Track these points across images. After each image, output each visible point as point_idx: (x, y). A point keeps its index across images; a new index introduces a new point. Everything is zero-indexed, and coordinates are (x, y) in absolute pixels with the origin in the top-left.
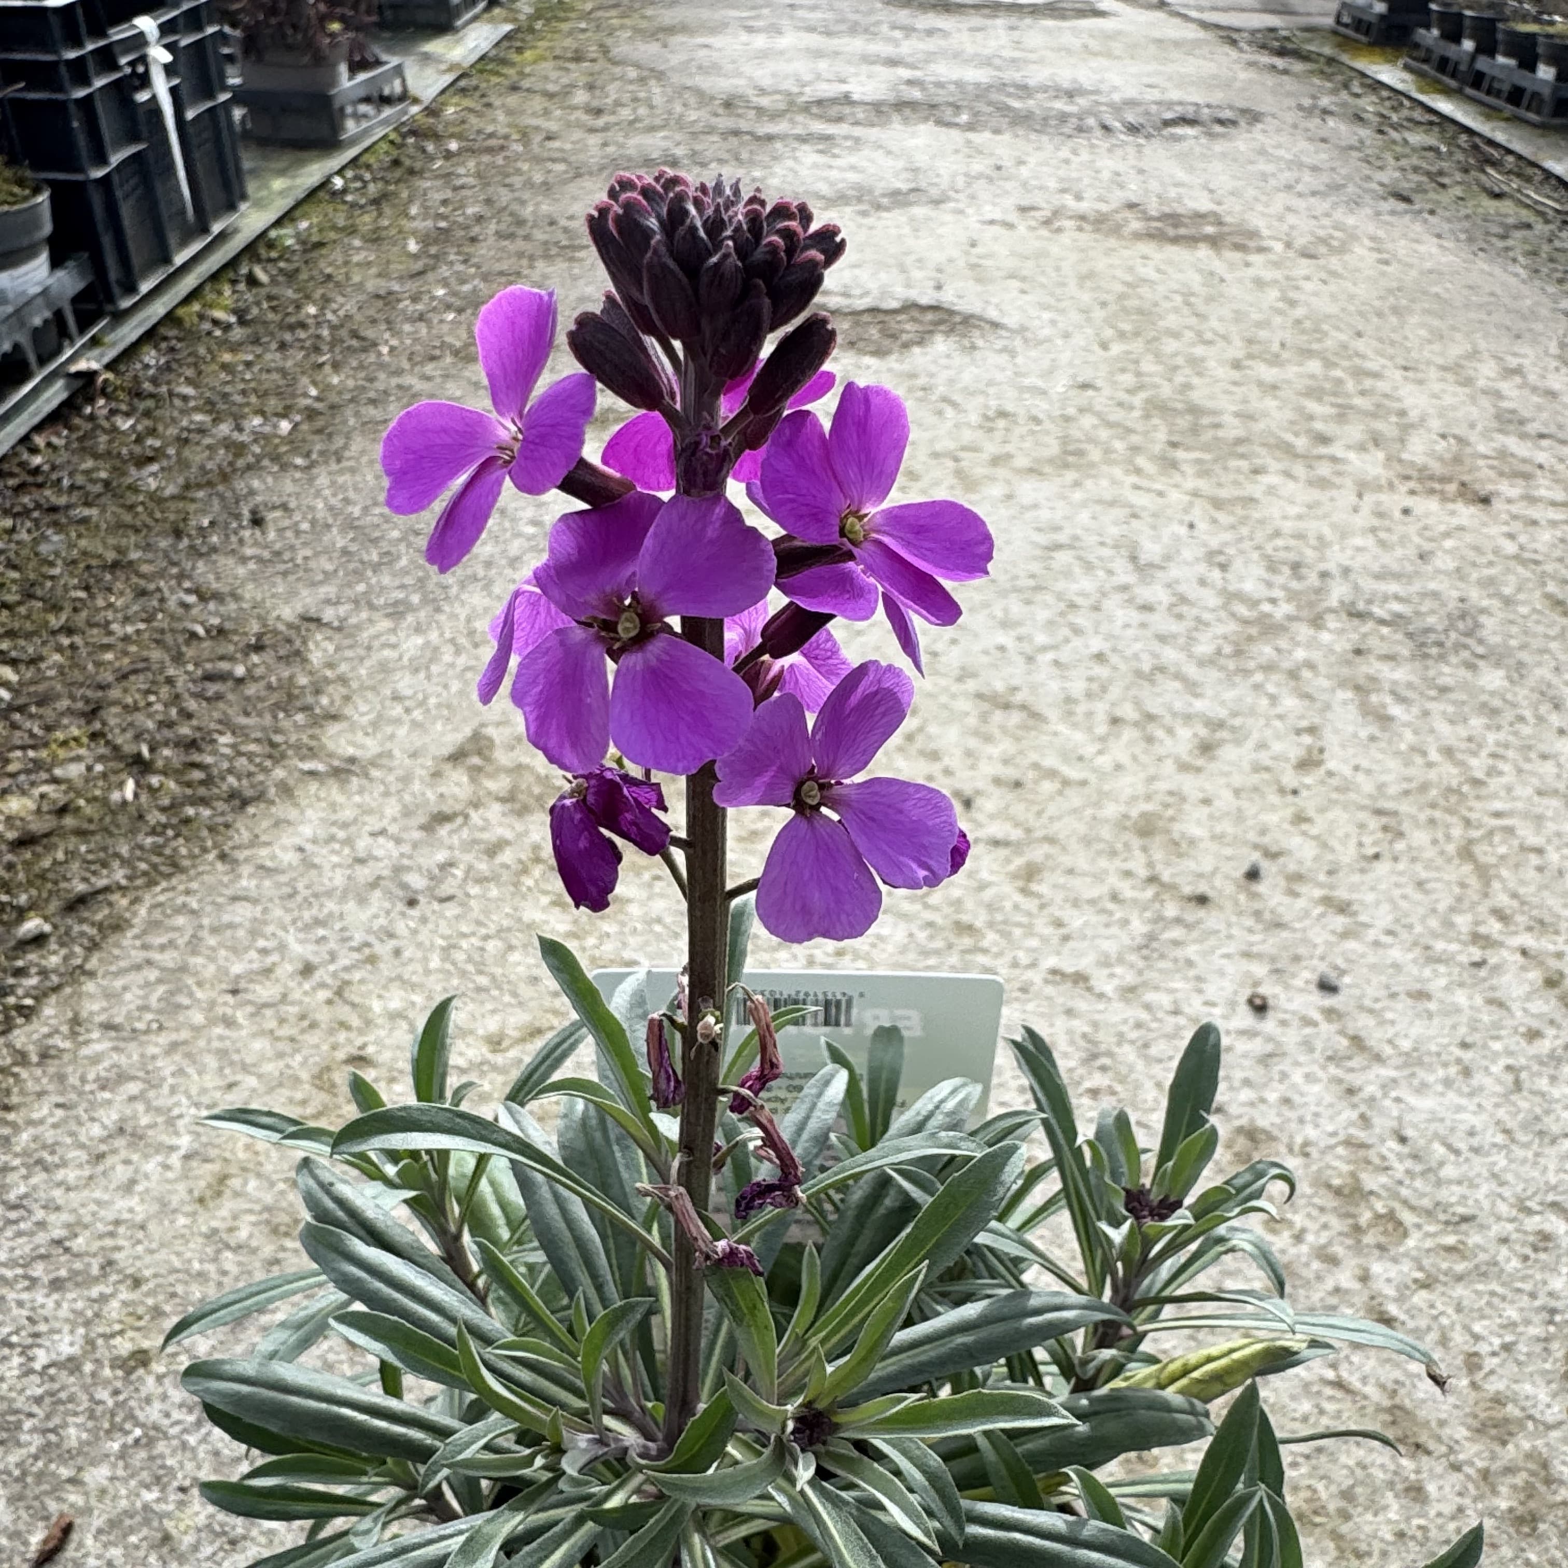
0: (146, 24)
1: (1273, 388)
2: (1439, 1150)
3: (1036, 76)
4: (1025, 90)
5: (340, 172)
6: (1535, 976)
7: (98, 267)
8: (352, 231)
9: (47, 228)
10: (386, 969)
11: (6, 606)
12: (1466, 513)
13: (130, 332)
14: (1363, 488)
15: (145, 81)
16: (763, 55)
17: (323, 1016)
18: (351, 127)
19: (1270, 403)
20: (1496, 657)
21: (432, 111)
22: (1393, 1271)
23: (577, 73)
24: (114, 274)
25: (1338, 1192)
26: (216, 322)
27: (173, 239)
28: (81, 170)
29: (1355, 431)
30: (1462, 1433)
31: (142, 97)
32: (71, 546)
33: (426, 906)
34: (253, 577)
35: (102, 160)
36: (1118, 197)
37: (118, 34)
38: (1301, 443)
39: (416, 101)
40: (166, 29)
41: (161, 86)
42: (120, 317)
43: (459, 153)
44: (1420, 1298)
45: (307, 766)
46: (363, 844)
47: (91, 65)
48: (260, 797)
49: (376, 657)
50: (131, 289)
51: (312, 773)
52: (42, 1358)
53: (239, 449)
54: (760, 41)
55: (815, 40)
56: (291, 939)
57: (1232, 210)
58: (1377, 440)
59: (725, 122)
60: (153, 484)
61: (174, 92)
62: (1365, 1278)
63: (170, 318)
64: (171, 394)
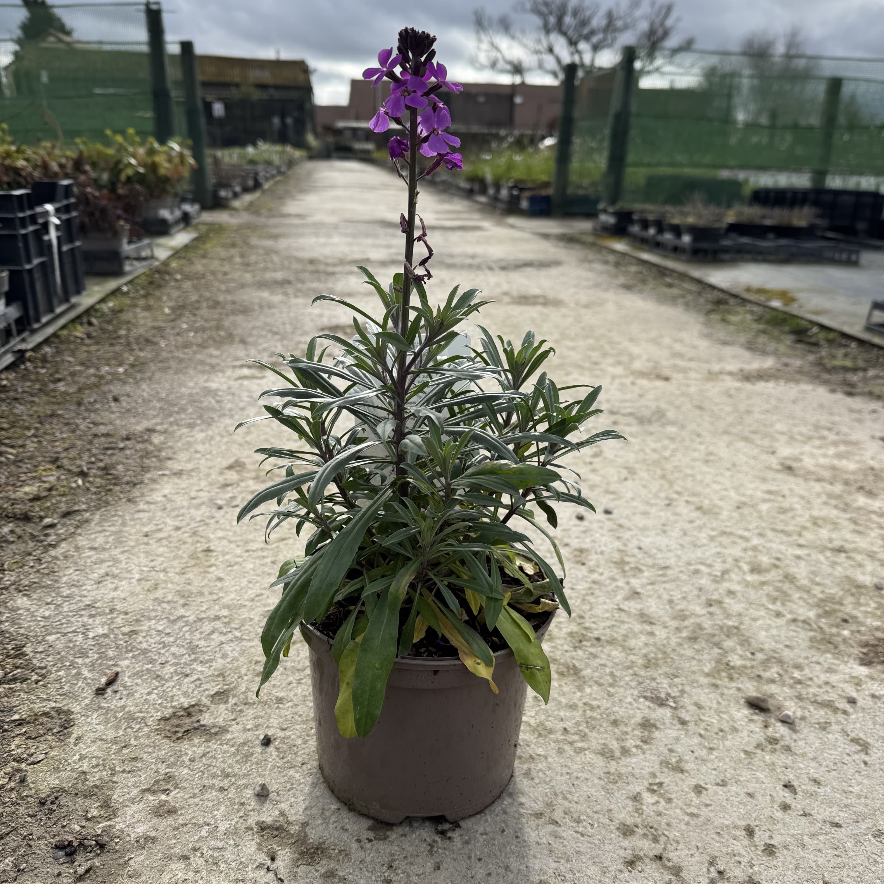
0: (49, 207)
1: (573, 348)
2: (654, 551)
3: (457, 250)
4: (451, 256)
5: (126, 284)
6: (692, 507)
7: (25, 308)
8: (136, 306)
9: (6, 288)
10: (213, 526)
11: (2, 429)
12: (659, 383)
13: (38, 338)
14: (614, 377)
15: (47, 232)
16: (324, 245)
17: (190, 540)
18: (127, 268)
19: (572, 353)
20: (672, 423)
21: (166, 263)
22: (638, 581)
23: (233, 251)
24: (31, 313)
25: (615, 563)
26: (76, 337)
27: (55, 301)
28: (21, 264)
29: (610, 360)
30: (667, 619)
31: (46, 238)
32: (28, 410)
33: (225, 509)
34: (119, 417)
35: (29, 261)
36: (498, 291)
37: (39, 210)
38: (587, 365)
39: (157, 259)
40: (58, 211)
41: (53, 235)
42: (33, 332)
43: (182, 280)
44: (649, 587)
45: (161, 473)
46: (193, 494)
47: (28, 221)
48: (142, 482)
49: (184, 440)
50: (38, 320)
51: (163, 475)
52: (91, 635)
53: (102, 377)
54: (322, 240)
55: (349, 240)
56: (168, 520)
57: (551, 294)
58: (619, 363)
59: (310, 268)
60: (63, 389)
61: (58, 238)
62: (628, 583)
63: (55, 335)
64: (63, 361)
